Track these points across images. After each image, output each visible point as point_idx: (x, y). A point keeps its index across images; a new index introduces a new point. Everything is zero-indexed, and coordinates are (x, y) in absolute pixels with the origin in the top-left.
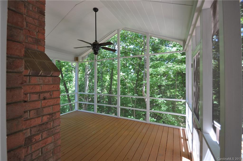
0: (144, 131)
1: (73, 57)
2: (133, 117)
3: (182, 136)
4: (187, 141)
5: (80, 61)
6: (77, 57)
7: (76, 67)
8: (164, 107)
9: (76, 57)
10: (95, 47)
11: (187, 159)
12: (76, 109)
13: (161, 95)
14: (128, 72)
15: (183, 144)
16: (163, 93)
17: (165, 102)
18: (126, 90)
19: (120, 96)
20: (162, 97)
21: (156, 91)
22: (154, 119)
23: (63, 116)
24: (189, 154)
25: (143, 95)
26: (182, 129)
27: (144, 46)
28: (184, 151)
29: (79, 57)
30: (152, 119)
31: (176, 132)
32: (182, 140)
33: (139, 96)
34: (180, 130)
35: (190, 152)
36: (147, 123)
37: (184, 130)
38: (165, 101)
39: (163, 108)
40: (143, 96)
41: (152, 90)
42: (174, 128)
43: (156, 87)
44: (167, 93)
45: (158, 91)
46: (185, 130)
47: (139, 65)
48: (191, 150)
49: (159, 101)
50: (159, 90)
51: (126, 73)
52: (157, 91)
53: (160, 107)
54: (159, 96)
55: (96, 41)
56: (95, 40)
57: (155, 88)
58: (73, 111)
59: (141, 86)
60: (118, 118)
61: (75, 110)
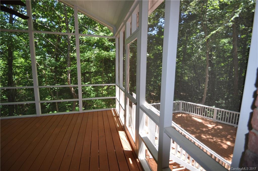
3: (114, 115)
4: (119, 118)
11: (122, 131)
15: (116, 121)
18: (44, 80)
19: (38, 87)
24: (123, 127)
26: (113, 110)
28: (118, 126)
31: (109, 113)
32: (115, 118)
34: (112, 111)
35: (122, 125)
36: (80, 113)
38: (92, 88)
39: (92, 95)
42: (106, 110)
46: (116, 110)
48: (124, 123)
53: (89, 95)
54: (87, 83)
60: (39, 116)
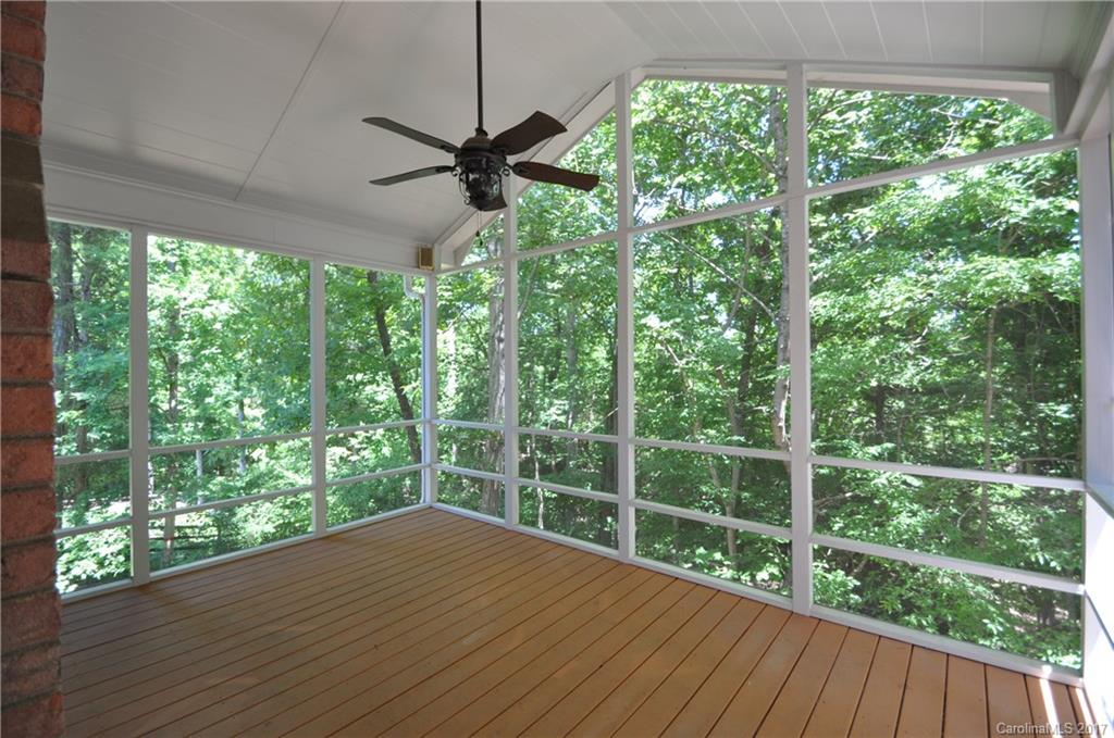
0: (776, 663)
1: (407, 251)
2: (725, 553)
5: (443, 266)
6: (429, 246)
7: (424, 300)
8: (914, 514)
9: (423, 249)
10: (474, 166)
12: (424, 501)
13: (890, 445)
14: (689, 316)
16: (898, 436)
17: (916, 483)
18: (684, 414)
19: (631, 441)
20: (892, 457)
21: (858, 420)
22: (847, 575)
23: (361, 530)
25: (778, 443)
26: (1053, 683)
27: (780, 173)
29: (436, 246)
30: (830, 577)
31: (1005, 699)
33: (757, 445)
34: (1038, 689)
36: (795, 611)
37: (1067, 686)
38: (910, 480)
40: (778, 448)
41: (835, 417)
42: (985, 664)
43: (855, 403)
44: (919, 434)
45: (866, 419)
46: (1079, 693)
47: (758, 285)
49: (874, 478)
50: (873, 415)
51: (678, 320)
52: (861, 425)
53: (883, 514)
54: (874, 450)
55: (480, 131)
56: (477, 126)
57: (850, 409)
58: (409, 508)
59: (765, 392)
60: (622, 563)
61: (421, 505)
